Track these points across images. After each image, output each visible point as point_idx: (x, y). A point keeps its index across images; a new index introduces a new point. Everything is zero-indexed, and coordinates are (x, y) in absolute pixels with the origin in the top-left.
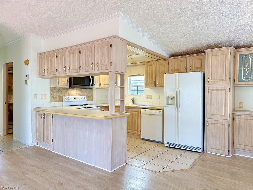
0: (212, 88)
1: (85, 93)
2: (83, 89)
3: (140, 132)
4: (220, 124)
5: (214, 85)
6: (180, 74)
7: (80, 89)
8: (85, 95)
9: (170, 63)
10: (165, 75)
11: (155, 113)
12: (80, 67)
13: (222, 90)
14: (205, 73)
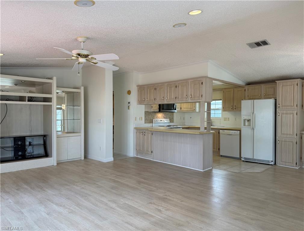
0: (282, 113)
1: (168, 116)
2: (166, 113)
3: (219, 150)
4: (289, 142)
5: (284, 110)
6: (255, 101)
7: (165, 113)
8: (168, 117)
9: (246, 90)
10: (242, 101)
11: (233, 134)
12: (176, 97)
13: (290, 114)
14: (276, 99)
